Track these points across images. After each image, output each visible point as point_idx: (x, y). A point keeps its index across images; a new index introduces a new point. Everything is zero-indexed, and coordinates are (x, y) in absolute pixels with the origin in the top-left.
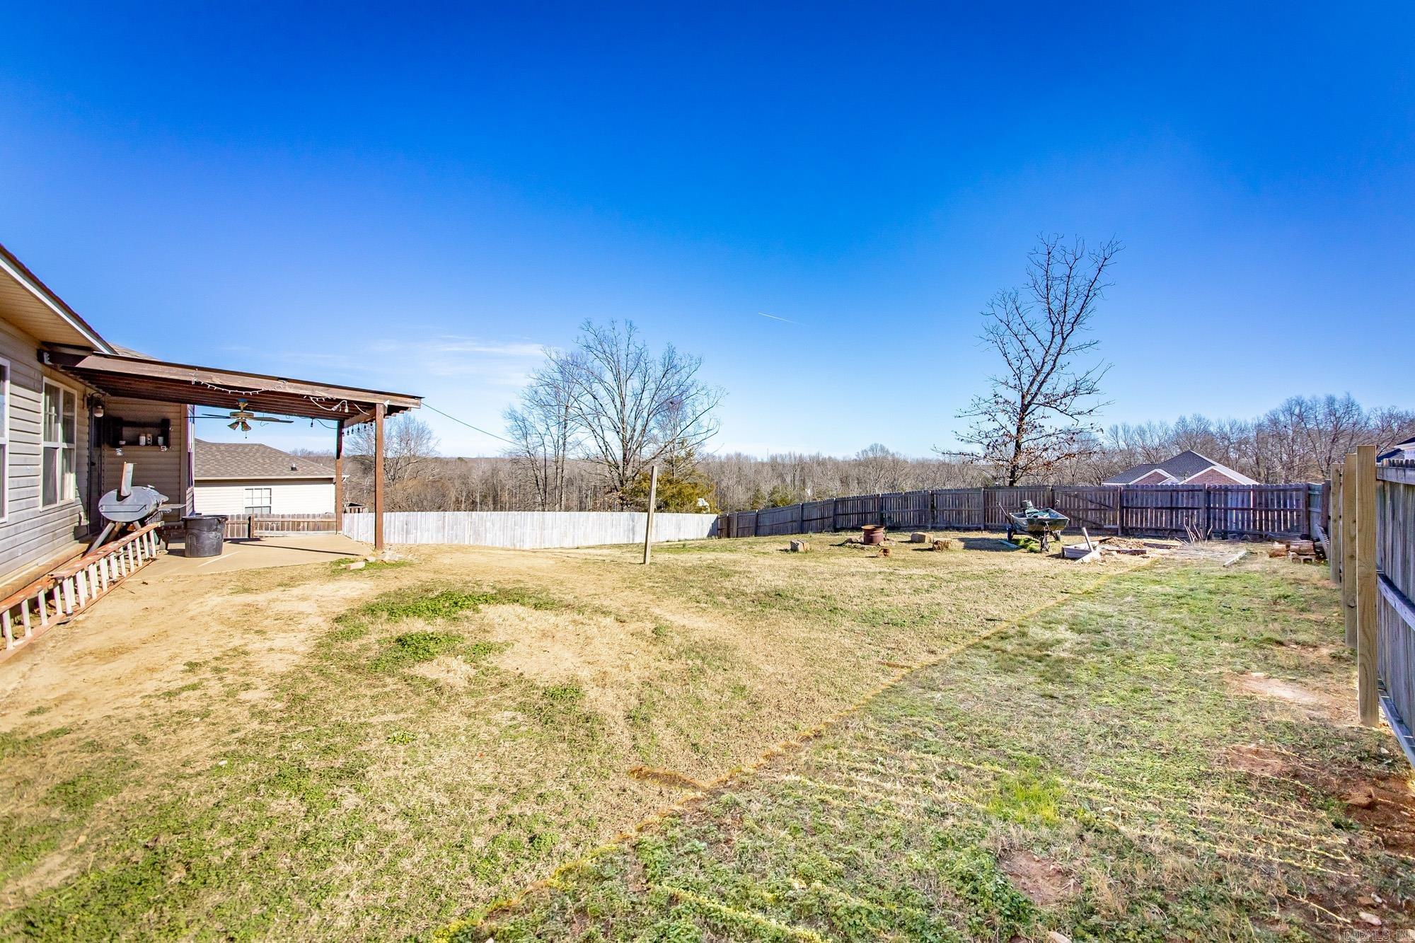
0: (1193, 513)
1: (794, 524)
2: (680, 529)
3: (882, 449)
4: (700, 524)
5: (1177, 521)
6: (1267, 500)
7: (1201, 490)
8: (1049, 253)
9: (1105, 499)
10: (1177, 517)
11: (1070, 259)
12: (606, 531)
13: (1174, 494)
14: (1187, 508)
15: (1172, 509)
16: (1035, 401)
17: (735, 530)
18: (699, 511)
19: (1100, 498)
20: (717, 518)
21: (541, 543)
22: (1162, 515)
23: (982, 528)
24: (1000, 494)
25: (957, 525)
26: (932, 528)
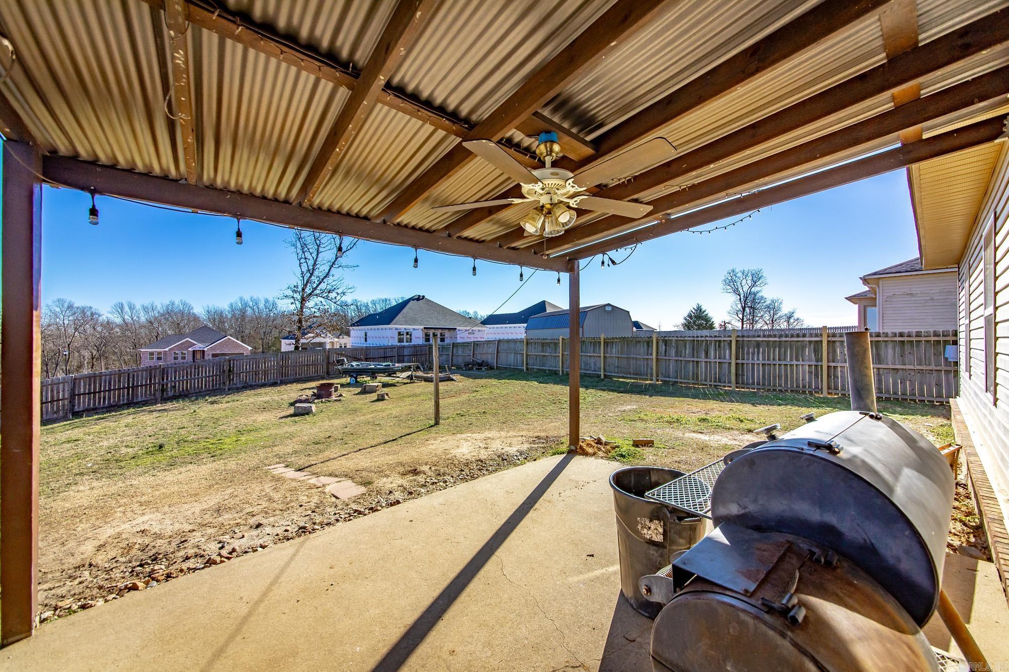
23: (279, 382)
24: (292, 356)
25: (254, 383)
26: (229, 389)
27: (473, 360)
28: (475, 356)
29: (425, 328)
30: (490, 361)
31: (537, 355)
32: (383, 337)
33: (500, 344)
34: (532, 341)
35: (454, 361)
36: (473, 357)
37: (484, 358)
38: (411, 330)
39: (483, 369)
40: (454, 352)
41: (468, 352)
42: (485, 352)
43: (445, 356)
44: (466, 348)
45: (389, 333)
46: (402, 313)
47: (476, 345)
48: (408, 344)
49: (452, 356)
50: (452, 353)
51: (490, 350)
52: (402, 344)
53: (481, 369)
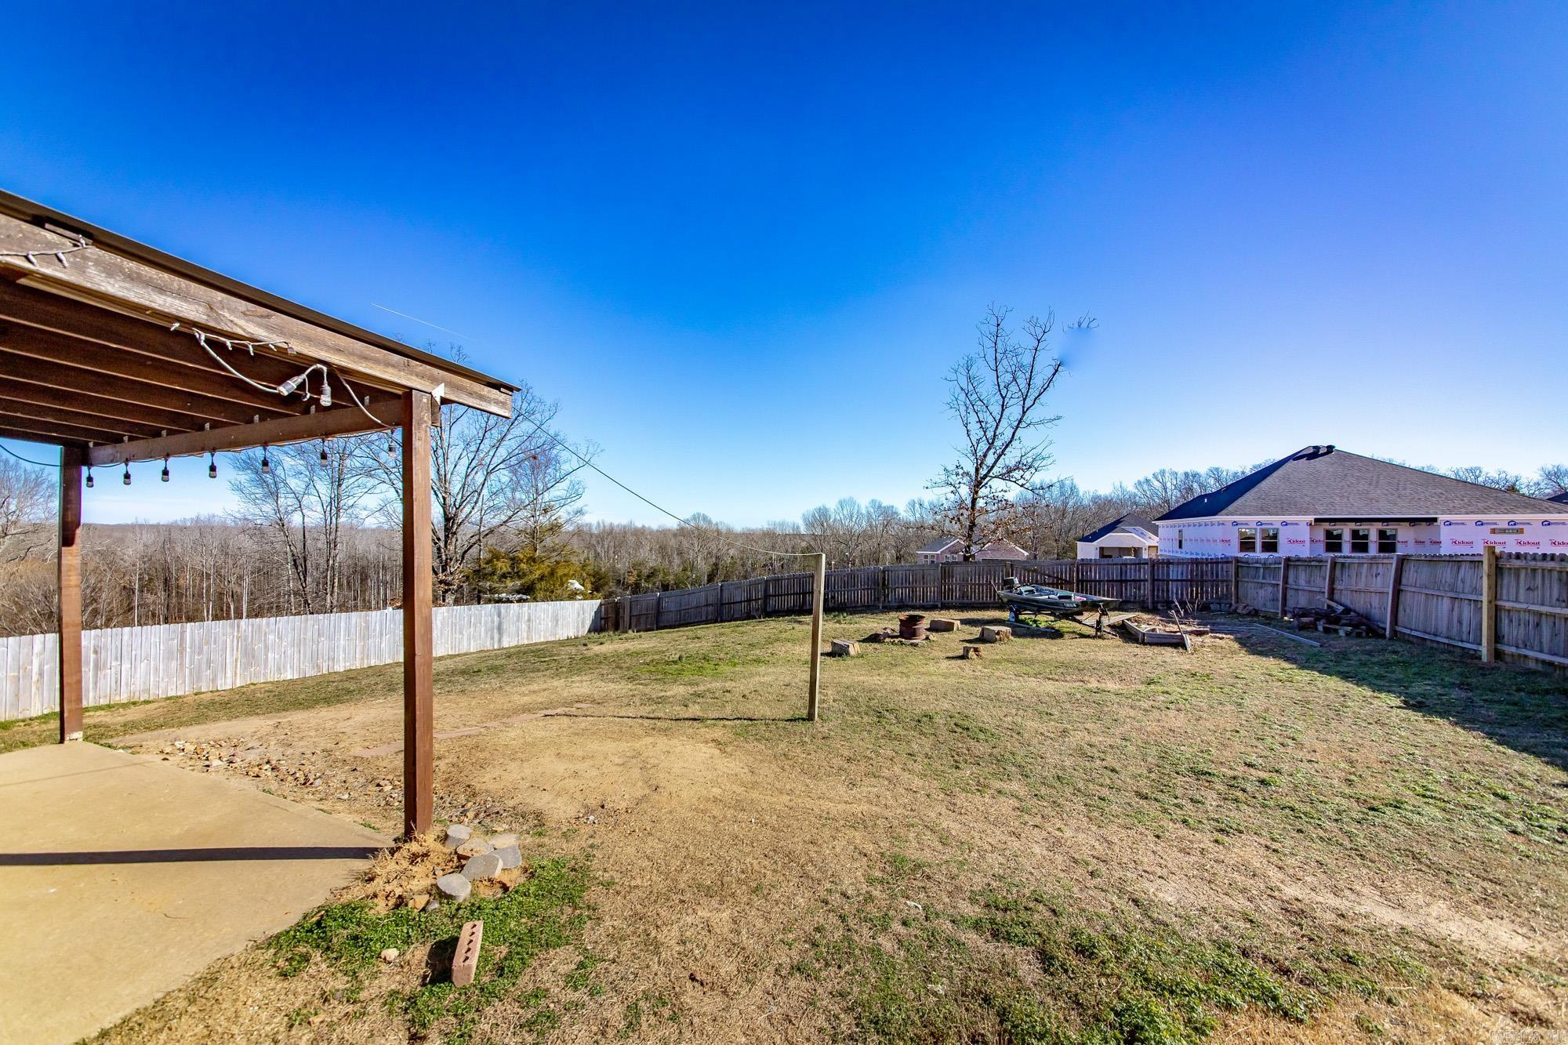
0: (1140, 586)
1: (710, 608)
2: (557, 621)
3: (705, 518)
4: (581, 613)
5: (1126, 593)
6: (1202, 572)
7: (1147, 564)
8: (998, 325)
9: (1062, 574)
10: (1126, 589)
11: (1039, 332)
12: (461, 633)
13: (1123, 567)
14: (1133, 581)
15: (1121, 581)
16: (991, 474)
17: (627, 619)
18: (572, 596)
19: (1058, 572)
20: (601, 605)
21: (363, 659)
22: (1113, 588)
23: (939, 606)
24: (958, 570)
25: (911, 603)
26: (883, 607)
27: (1329, 606)
28: (1336, 597)
29: (1317, 520)
30: (1376, 613)
31: (1541, 614)
32: (1208, 541)
33: (1406, 567)
34: (1517, 563)
35: (1291, 603)
36: (1331, 598)
37: (1359, 603)
38: (1278, 525)
39: (1342, 633)
40: (1291, 580)
41: (1319, 581)
42: (1361, 586)
43: (1270, 589)
44: (1316, 572)
45: (1218, 533)
46: (1256, 489)
47: (1338, 567)
48: (1266, 555)
49: (1285, 590)
50: (1286, 581)
51: (1377, 584)
52: (1251, 554)
53: (1336, 631)
